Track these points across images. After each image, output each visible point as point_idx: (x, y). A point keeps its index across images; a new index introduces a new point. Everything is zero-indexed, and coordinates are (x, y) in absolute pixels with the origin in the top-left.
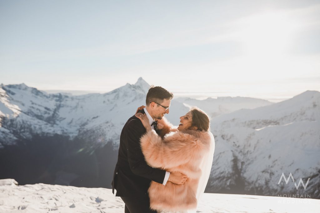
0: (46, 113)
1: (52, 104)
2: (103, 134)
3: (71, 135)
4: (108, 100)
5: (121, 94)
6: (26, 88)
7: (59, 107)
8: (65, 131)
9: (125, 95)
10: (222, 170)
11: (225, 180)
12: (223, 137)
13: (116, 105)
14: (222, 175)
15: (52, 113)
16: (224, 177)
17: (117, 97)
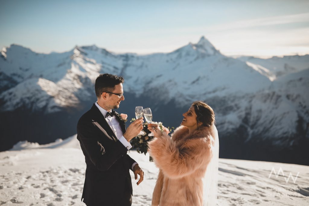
0: (114, 72)
1: (120, 64)
2: (167, 92)
3: (137, 93)
4: (171, 59)
5: (184, 53)
6: (97, 49)
7: (126, 66)
8: (132, 89)
9: (188, 54)
10: (285, 130)
11: (288, 140)
12: (288, 97)
13: (179, 64)
14: (285, 135)
15: (119, 72)
16: (287, 138)
17: (180, 56)
